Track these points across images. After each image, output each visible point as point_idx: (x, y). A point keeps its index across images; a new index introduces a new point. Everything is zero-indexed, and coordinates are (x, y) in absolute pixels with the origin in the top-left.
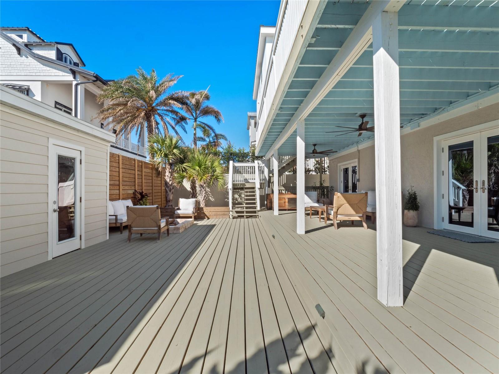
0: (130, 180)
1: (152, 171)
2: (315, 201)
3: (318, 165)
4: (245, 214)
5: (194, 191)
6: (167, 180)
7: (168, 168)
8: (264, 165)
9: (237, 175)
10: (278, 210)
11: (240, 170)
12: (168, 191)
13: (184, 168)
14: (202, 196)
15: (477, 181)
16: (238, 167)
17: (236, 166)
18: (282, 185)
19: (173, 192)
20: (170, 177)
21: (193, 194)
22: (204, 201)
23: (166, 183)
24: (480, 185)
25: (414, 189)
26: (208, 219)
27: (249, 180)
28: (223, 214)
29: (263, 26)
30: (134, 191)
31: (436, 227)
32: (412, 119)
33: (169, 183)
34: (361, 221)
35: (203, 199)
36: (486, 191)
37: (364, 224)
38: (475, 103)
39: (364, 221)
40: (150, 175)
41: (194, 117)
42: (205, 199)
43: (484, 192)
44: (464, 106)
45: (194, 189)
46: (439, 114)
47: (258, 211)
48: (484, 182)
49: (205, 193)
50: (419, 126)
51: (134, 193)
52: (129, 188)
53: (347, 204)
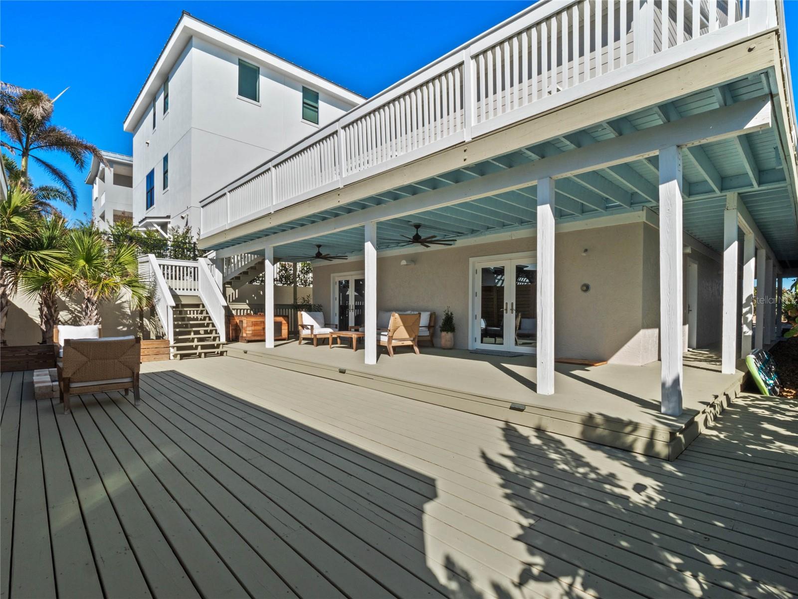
2: (323, 325)
3: (284, 272)
4: (199, 350)
5: (53, 311)
10: (273, 340)
13: (42, 259)
14: (91, 320)
15: (507, 303)
18: (231, 301)
21: (49, 317)
24: (509, 307)
25: (451, 310)
27: (175, 291)
28: (157, 352)
29: (189, 14)
31: (470, 348)
32: (446, 235)
34: (412, 346)
36: (514, 312)
37: (416, 349)
38: (509, 233)
39: (416, 345)
41: (23, 147)
43: (512, 313)
44: (498, 234)
45: (51, 304)
46: (476, 236)
47: (223, 344)
48: (512, 303)
49: (97, 314)
53: (403, 327)
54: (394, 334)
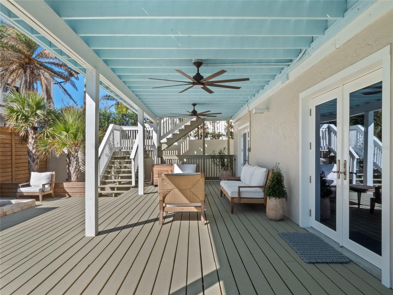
1: (11, 137)
4: (115, 191)
6: (29, 147)
7: (31, 133)
8: (152, 129)
9: (126, 140)
11: (129, 135)
12: (31, 162)
15: (339, 161)
16: (127, 131)
17: (124, 129)
19: (37, 162)
20: (34, 144)
22: (75, 173)
23: (29, 152)
24: (342, 168)
26: (70, 196)
33: (32, 152)
34: (198, 213)
35: (74, 172)
36: (348, 177)
40: (9, 141)
42: (77, 172)
43: (345, 179)
46: (301, 59)
48: (345, 162)
50: (288, 79)
53: (177, 190)
54: (166, 198)
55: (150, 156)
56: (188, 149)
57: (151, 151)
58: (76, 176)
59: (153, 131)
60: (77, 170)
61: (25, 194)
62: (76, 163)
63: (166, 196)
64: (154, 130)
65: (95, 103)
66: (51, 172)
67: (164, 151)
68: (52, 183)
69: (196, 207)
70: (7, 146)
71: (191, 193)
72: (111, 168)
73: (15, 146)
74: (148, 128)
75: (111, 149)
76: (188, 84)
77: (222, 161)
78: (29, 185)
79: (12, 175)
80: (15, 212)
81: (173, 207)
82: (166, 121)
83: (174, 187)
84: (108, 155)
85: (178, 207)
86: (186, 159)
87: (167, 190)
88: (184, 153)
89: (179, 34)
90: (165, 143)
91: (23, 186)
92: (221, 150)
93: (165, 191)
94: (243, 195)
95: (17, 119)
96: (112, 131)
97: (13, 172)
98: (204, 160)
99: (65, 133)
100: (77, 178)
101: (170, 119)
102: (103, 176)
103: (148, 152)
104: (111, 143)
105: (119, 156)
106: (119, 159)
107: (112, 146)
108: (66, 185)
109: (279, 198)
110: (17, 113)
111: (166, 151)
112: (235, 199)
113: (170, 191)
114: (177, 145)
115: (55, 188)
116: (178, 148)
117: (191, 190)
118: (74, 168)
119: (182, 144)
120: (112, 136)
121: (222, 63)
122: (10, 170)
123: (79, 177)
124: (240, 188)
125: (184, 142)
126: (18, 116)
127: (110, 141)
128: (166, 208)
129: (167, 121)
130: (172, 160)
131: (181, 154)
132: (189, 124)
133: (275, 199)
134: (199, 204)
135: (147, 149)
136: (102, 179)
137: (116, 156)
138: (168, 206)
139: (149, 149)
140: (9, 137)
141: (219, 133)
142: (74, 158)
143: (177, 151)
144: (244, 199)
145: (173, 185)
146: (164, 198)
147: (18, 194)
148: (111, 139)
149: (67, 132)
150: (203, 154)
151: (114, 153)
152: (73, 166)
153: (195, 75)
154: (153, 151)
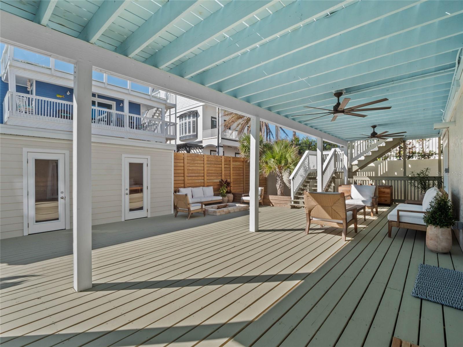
0: (217, 172)
1: (243, 164)
8: (343, 152)
26: (273, 206)
30: (220, 180)
35: (279, 189)
40: (242, 166)
42: (281, 188)
51: (220, 182)
52: (215, 178)
53: (319, 206)
54: (312, 212)
55: (341, 177)
56: (387, 170)
57: (342, 172)
58: (281, 191)
59: (344, 155)
60: (281, 187)
61: (245, 201)
62: (280, 181)
63: (311, 210)
64: (345, 153)
65: (255, 140)
66: (261, 188)
67: (358, 173)
68: (262, 195)
69: (338, 223)
70: (241, 169)
71: (333, 210)
72: (305, 186)
73: (246, 169)
74: (339, 152)
75: (306, 171)
76: (330, 114)
77: (422, 183)
78: (248, 196)
79: (243, 189)
80: (236, 211)
81: (318, 221)
82: (360, 144)
83: (317, 204)
84: (303, 176)
85: (322, 221)
86: (385, 181)
87: (312, 205)
88: (382, 174)
89: (300, 79)
90: (356, 165)
91: (245, 196)
92: (423, 171)
93: (310, 206)
94: (404, 220)
95: (245, 152)
96: (308, 156)
97: (244, 186)
98: (405, 181)
99: (273, 160)
100: (281, 193)
101: (364, 142)
102: (297, 192)
103: (338, 173)
104: (306, 166)
105: (312, 177)
106: (312, 180)
107: (308, 168)
108: (271, 197)
109: (441, 227)
110: (245, 147)
111: (360, 173)
112: (392, 222)
113: (314, 206)
114: (374, 166)
115: (263, 199)
116: (375, 169)
117: (332, 207)
118: (279, 185)
119: (379, 165)
120: (307, 160)
121: (365, 88)
122: (242, 185)
123: (282, 192)
124: (399, 212)
125: (382, 164)
126: (246, 149)
127: (305, 164)
128: (312, 220)
129: (362, 144)
130: (366, 181)
131: (379, 175)
132: (384, 145)
133: (435, 228)
134: (341, 222)
135: (338, 171)
136: (296, 194)
137: (310, 177)
138: (314, 219)
139: (340, 171)
140: (242, 164)
141: (430, 151)
142: (279, 178)
143: (374, 172)
144: (405, 224)
145: (316, 202)
146: (310, 212)
147: (242, 201)
148: (306, 163)
149: (274, 159)
150: (404, 175)
151: (309, 174)
152: (279, 184)
153: (336, 105)
154: (344, 172)
